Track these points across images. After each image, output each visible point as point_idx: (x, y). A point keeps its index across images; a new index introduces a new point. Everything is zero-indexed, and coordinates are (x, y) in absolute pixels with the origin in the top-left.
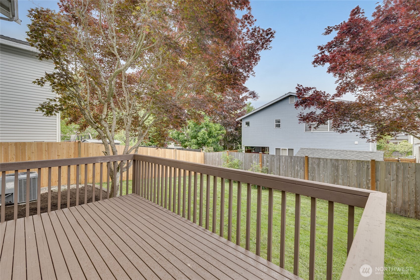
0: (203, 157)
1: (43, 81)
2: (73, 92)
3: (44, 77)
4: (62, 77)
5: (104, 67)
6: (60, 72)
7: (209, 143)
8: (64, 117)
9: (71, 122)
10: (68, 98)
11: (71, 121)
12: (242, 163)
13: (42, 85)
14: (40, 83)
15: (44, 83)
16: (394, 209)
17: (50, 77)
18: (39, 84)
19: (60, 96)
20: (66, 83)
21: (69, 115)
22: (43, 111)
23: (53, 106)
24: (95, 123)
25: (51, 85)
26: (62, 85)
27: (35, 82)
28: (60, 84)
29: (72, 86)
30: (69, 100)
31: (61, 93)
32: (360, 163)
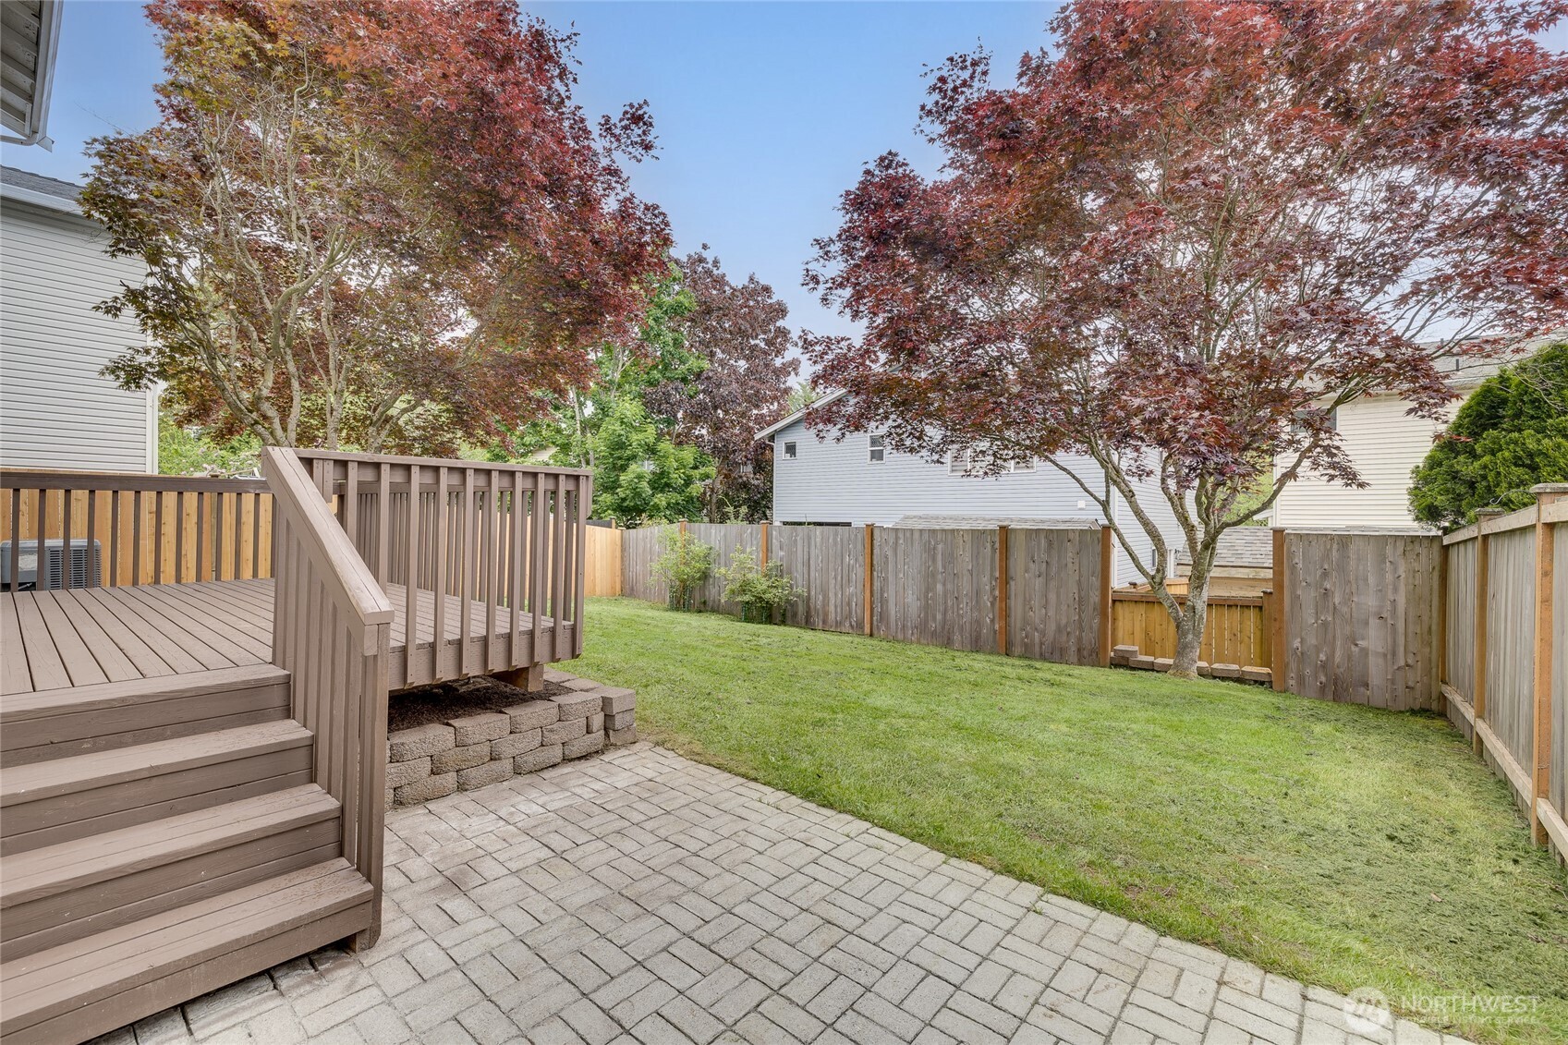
0: (619, 543)
1: (119, 305)
2: (195, 334)
3: (120, 296)
4: (165, 297)
5: (286, 268)
6: (159, 285)
7: (657, 508)
8: (170, 401)
9: (189, 418)
10: (181, 348)
11: (190, 414)
12: (719, 555)
13: (116, 315)
14: (113, 310)
15: (119, 309)
16: (1041, 648)
17: (135, 296)
18: (108, 312)
19: (159, 343)
20: (174, 312)
21: (186, 395)
22: (118, 377)
23: (143, 365)
24: (251, 412)
25: (138, 316)
26: (164, 315)
27: (97, 308)
28: (160, 314)
29: (192, 320)
30: (183, 354)
31: (162, 337)
32: (978, 535)
